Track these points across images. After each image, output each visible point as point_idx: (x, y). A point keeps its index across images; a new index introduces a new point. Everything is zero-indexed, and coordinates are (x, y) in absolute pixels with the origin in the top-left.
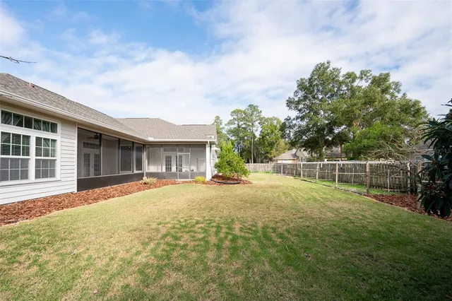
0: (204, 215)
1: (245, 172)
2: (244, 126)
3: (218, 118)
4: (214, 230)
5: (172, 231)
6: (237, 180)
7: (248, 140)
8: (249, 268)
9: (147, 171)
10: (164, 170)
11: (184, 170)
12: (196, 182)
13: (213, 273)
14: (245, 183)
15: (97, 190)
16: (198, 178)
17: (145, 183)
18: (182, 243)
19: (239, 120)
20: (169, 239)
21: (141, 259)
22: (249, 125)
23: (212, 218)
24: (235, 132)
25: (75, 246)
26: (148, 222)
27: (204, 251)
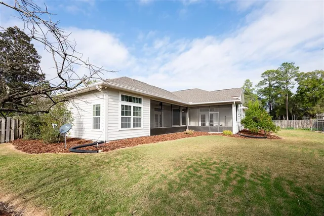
0: (222, 159)
1: (273, 128)
2: (276, 85)
3: (248, 81)
4: (226, 171)
5: (195, 165)
6: (264, 135)
7: (281, 98)
8: (248, 206)
9: (189, 125)
10: (200, 125)
11: (215, 125)
12: (224, 135)
13: (216, 199)
14: (271, 138)
15: (160, 136)
16: (225, 131)
17: (187, 133)
18: (199, 174)
19: (270, 79)
20: (191, 169)
21: (172, 177)
22: (283, 83)
23: (228, 162)
24: (266, 92)
25: (144, 163)
26: (182, 157)
27: (213, 184)
